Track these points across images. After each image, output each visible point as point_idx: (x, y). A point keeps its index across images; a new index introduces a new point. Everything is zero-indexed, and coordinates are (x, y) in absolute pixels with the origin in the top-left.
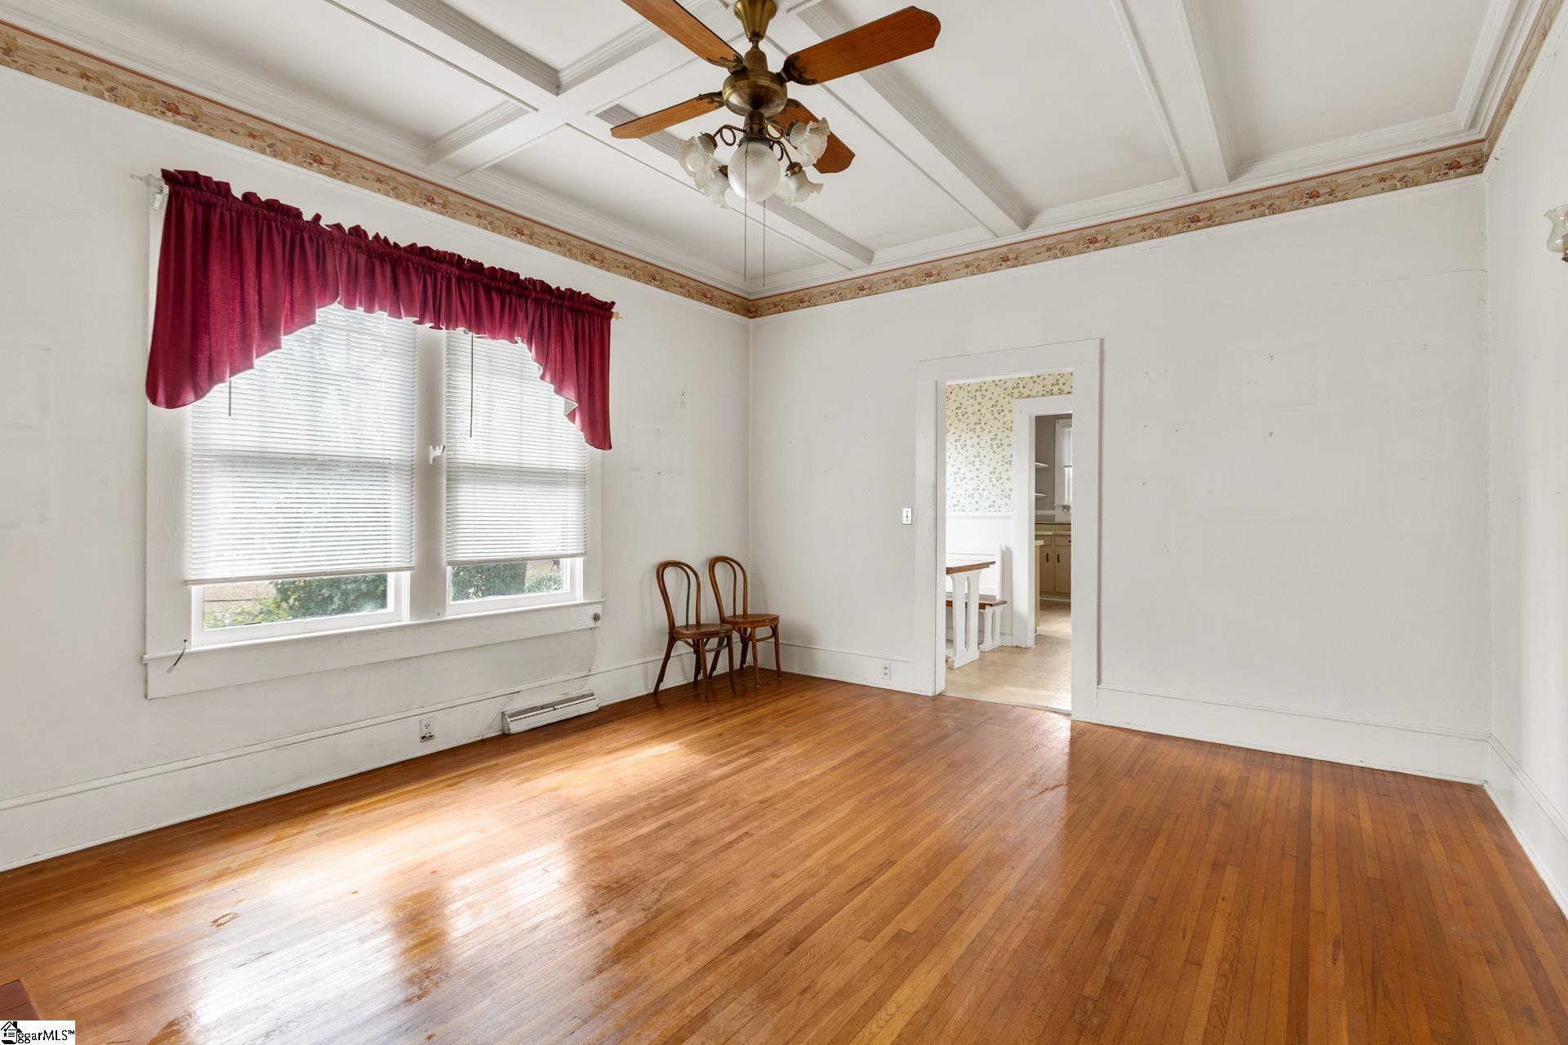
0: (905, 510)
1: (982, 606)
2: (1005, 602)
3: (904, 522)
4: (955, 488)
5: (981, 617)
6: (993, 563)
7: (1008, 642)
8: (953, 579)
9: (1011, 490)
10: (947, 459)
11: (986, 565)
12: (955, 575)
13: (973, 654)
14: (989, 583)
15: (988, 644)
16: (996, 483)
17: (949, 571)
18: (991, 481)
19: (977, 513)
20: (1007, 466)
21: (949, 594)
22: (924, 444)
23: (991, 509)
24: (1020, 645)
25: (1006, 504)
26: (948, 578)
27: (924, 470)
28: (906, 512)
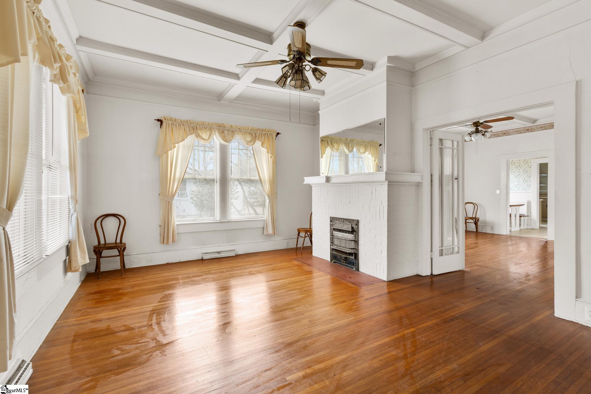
0: (497, 191)
1: (520, 217)
2: (528, 216)
3: (497, 193)
4: (512, 185)
5: (520, 220)
6: (524, 205)
7: (529, 227)
8: (511, 209)
9: (531, 185)
10: (510, 177)
11: (522, 205)
12: (512, 207)
13: (518, 228)
14: (523, 210)
15: (522, 227)
16: (525, 183)
17: (511, 206)
18: (523, 182)
19: (518, 191)
20: (529, 178)
21: (510, 213)
22: (503, 174)
23: (524, 190)
24: (533, 228)
25: (529, 189)
26: (510, 208)
27: (503, 181)
28: (498, 192)
